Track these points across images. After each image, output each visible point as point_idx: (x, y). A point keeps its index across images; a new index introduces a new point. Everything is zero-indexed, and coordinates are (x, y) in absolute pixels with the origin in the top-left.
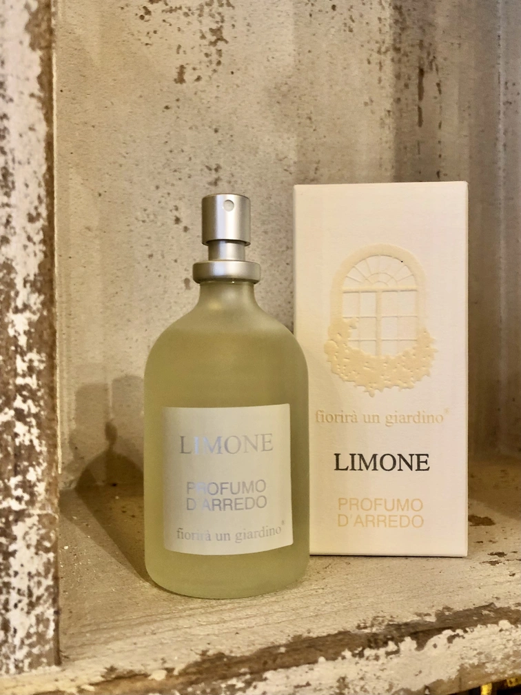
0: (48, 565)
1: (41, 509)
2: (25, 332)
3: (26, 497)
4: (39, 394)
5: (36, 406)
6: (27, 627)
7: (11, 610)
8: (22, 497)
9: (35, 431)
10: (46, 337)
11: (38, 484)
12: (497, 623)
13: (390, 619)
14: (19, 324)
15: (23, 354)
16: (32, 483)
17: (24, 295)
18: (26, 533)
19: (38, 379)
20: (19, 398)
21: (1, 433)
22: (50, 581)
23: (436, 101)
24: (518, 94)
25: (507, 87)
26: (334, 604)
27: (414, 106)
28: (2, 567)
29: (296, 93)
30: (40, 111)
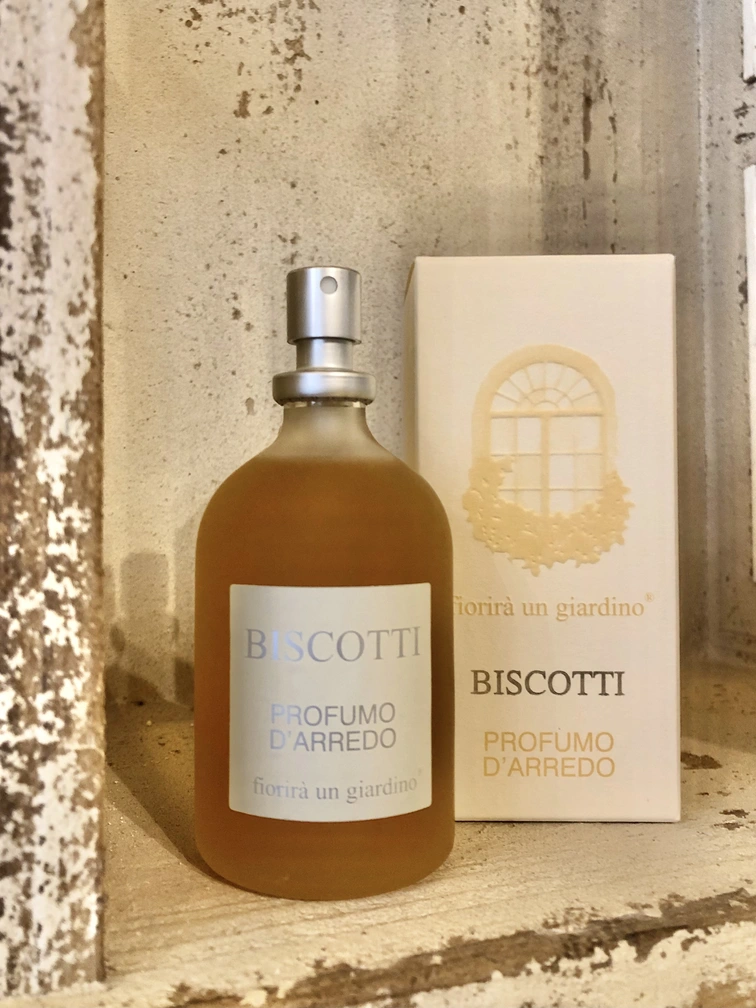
0: (89, 827)
1: (80, 741)
2: (62, 478)
3: (60, 724)
4: (81, 569)
5: (76, 587)
6: (58, 919)
7: (33, 896)
8: (54, 724)
9: (74, 625)
10: (91, 484)
11: (76, 704)
12: (753, 920)
13: (592, 912)
14: (53, 465)
15: (57, 509)
16: (68, 703)
17: (61, 423)
18: (59, 779)
19: (79, 547)
20: (51, 576)
21: (24, 627)
22: (90, 852)
23: (610, 142)
24: (729, 132)
25: (711, 125)
26: (502, 888)
27: (578, 150)
28: (22, 830)
29: (408, 131)
30: (89, 154)
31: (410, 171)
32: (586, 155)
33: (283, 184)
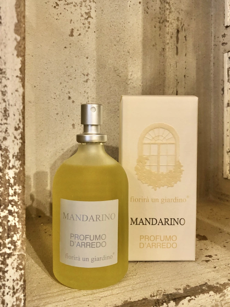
0: (21, 276)
1: (18, 252)
2: (13, 177)
3: (13, 247)
4: (19, 203)
5: (17, 208)
6: (12, 302)
7: (5, 295)
8: (11, 247)
9: (17, 219)
10: (21, 179)
12: (208, 293)
13: (164, 291)
14: (10, 174)
16: (15, 241)
17: (13, 162)
18: (12, 263)
19: (18, 197)
20: (10, 206)
21: (2, 220)
22: (22, 283)
23: (184, 44)
24: (220, 42)
25: (215, 38)
26: (140, 284)
27: (174, 47)
28: (2, 277)
29: (123, 41)
30: (20, 83)
31: (123, 53)
32: (177, 48)
33: (84, 57)
